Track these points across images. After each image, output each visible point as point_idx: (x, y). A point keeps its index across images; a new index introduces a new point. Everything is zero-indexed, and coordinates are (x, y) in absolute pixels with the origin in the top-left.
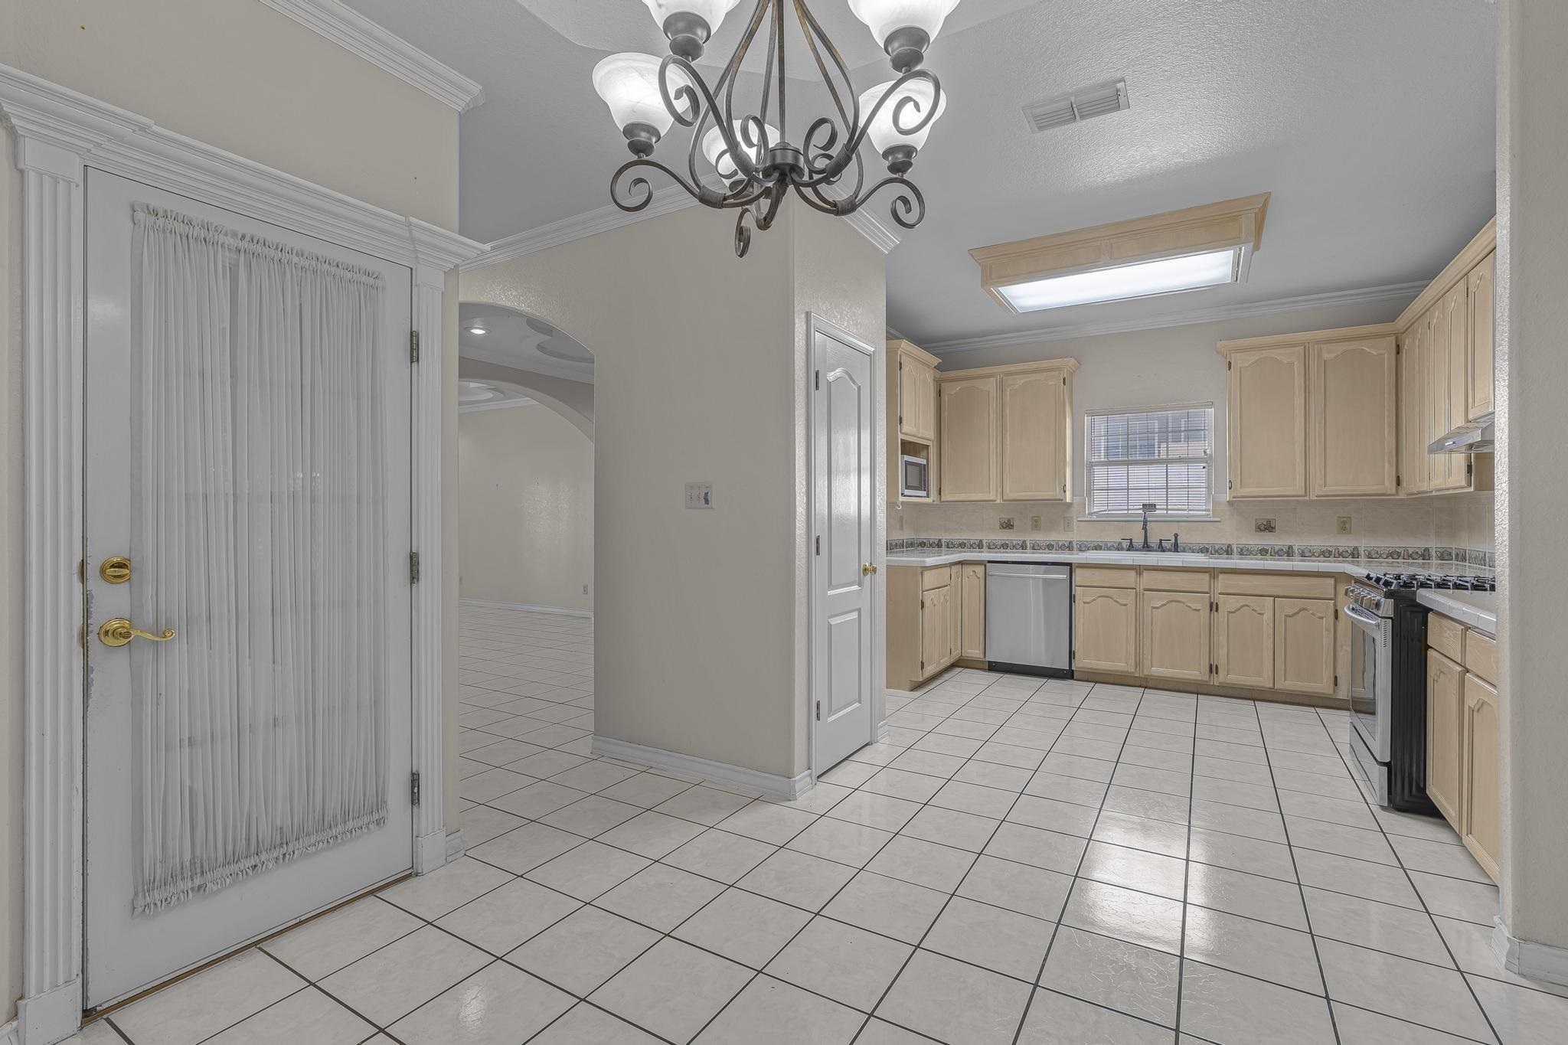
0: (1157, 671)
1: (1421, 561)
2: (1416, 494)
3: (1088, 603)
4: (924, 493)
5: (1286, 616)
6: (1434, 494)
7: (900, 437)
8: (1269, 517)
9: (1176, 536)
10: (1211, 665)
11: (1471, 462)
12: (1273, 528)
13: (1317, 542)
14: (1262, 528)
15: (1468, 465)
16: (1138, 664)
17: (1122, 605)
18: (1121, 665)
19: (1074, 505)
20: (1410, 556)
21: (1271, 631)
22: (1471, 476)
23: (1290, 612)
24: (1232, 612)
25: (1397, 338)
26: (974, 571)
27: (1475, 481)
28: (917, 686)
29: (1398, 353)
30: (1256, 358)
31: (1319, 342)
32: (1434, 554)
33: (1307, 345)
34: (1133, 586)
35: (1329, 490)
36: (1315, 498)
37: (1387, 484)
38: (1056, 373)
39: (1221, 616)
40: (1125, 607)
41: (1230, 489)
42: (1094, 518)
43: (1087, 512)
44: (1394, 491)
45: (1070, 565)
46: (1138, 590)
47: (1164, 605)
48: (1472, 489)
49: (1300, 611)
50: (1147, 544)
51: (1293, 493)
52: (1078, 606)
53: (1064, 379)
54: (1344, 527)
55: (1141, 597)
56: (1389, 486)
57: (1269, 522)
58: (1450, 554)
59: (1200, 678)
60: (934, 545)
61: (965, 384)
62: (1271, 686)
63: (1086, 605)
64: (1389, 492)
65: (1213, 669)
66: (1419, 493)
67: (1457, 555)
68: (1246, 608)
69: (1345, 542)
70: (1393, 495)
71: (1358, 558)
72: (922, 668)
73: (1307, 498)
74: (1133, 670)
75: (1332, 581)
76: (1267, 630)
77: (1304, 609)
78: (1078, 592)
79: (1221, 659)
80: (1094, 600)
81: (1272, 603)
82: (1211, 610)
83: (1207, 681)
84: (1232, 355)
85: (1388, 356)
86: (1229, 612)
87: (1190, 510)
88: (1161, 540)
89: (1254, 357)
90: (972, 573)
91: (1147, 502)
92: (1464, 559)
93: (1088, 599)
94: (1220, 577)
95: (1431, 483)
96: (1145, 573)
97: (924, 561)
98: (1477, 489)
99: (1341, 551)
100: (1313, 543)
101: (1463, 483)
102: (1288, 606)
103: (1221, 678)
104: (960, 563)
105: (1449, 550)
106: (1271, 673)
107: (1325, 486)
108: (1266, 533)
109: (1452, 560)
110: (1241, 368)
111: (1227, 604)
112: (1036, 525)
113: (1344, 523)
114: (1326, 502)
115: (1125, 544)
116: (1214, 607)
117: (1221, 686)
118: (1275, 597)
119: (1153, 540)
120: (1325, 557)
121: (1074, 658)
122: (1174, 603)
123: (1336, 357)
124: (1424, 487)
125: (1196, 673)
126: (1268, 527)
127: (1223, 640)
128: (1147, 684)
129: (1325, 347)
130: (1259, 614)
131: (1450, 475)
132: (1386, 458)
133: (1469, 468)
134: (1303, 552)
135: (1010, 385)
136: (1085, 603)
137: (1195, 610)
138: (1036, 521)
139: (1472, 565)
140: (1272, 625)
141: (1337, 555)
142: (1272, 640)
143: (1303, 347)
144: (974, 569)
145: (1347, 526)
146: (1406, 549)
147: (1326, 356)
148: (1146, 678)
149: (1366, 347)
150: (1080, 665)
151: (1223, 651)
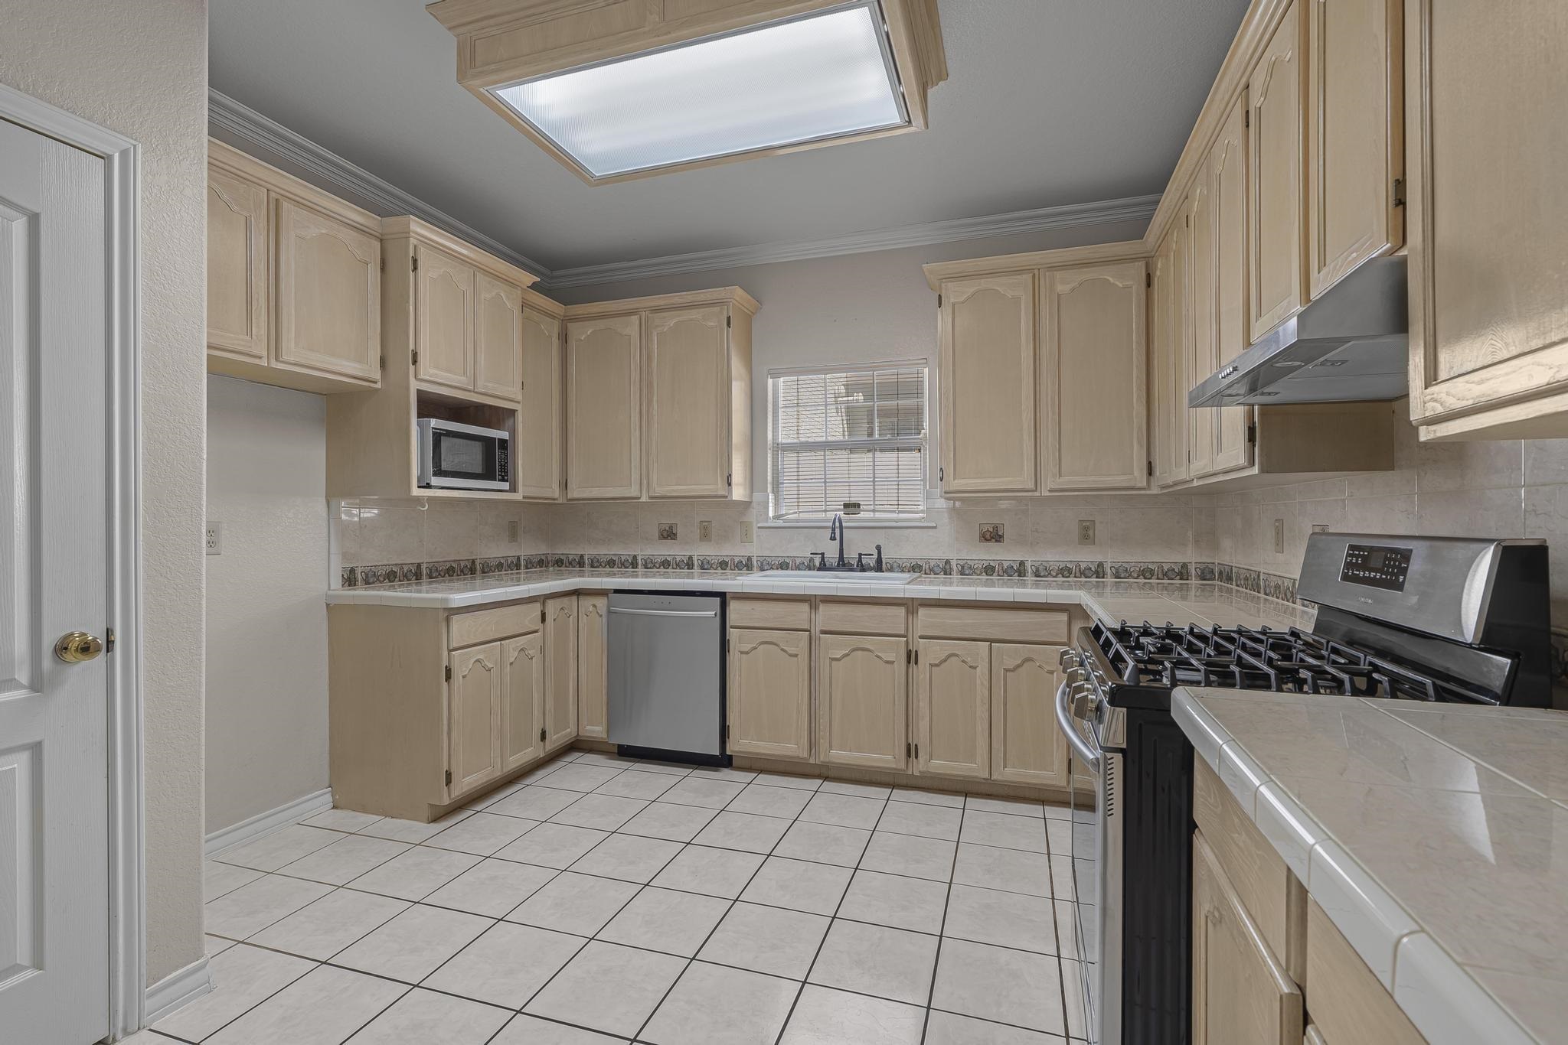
0: (839, 755)
1: (1177, 581)
2: (1172, 486)
3: (747, 653)
4: (506, 486)
5: (1007, 670)
6: (1195, 483)
7: (414, 386)
8: (996, 521)
9: (879, 548)
10: (909, 744)
11: (1254, 423)
12: (1001, 537)
13: (1053, 557)
14: (988, 536)
15: (1249, 427)
16: (812, 744)
17: (791, 655)
18: (792, 748)
19: (754, 504)
20: (1165, 575)
21: (987, 693)
22: (1254, 446)
23: (1011, 663)
24: (937, 665)
25: (1147, 265)
26: (594, 606)
27: (1261, 455)
28: (441, 814)
29: (1149, 284)
30: (972, 290)
31: (1052, 268)
32: (1193, 572)
33: (1036, 272)
34: (806, 627)
35: (1066, 481)
36: (1048, 494)
37: (1136, 473)
38: (716, 309)
39: (921, 671)
40: (796, 659)
41: (941, 480)
42: (780, 523)
43: (771, 514)
44: (1145, 484)
45: (722, 596)
46: (813, 631)
47: (847, 655)
48: (1256, 470)
49: (1024, 662)
50: (843, 561)
51: (1020, 487)
52: (733, 657)
53: (729, 318)
54: (1087, 535)
55: (817, 642)
56: (1139, 477)
57: (996, 527)
58: (1212, 572)
59: (894, 766)
60: (574, 564)
61: (601, 324)
62: (987, 776)
63: (744, 656)
64: (1139, 485)
65: (911, 751)
66: (1176, 484)
67: (1221, 573)
68: (953, 659)
69: (1087, 556)
70: (1144, 489)
71: (1103, 577)
72: (448, 782)
73: (1038, 494)
74: (805, 755)
75: (1064, 617)
76: (982, 692)
77: (1027, 660)
78: (733, 634)
79: (921, 738)
80: (755, 648)
81: (987, 649)
82: (909, 662)
83: (904, 770)
84: (943, 285)
85: (1137, 286)
86: (931, 665)
87: (900, 512)
88: (860, 555)
89: (970, 288)
90: (591, 609)
91: (847, 500)
92: (1229, 579)
93: (747, 647)
94: (919, 613)
95: (1191, 466)
96: (822, 607)
97: (446, 600)
98: (1262, 470)
99: (1083, 568)
100: (1049, 557)
101: (1242, 460)
102: (1010, 655)
103: (922, 765)
104: (577, 593)
105: (1210, 566)
106: (986, 756)
107: (1060, 476)
108: (993, 544)
109: (1214, 579)
110: (954, 305)
111: (930, 652)
112: (705, 535)
113: (1086, 529)
114: (1061, 498)
115: (817, 561)
116: (911, 657)
117: (924, 776)
118: (992, 641)
119: (851, 555)
120: (1063, 576)
121: (728, 738)
122: (860, 652)
123: (1073, 290)
124: (1182, 474)
125: (888, 758)
126: (993, 536)
127: (924, 705)
128: (828, 774)
129: (1058, 275)
130: (970, 667)
131: (1220, 449)
132: (1135, 435)
133: (1251, 430)
134: (1037, 570)
135: (657, 326)
136: (742, 653)
137: (887, 662)
138: (705, 528)
139: (1240, 589)
140: (987, 684)
141: (1078, 574)
142: (987, 706)
143: (1031, 275)
144: (594, 603)
145: (1091, 533)
146: (1160, 565)
147: (1060, 288)
148: (826, 766)
149: (1109, 275)
150: (736, 749)
151: (923, 725)
